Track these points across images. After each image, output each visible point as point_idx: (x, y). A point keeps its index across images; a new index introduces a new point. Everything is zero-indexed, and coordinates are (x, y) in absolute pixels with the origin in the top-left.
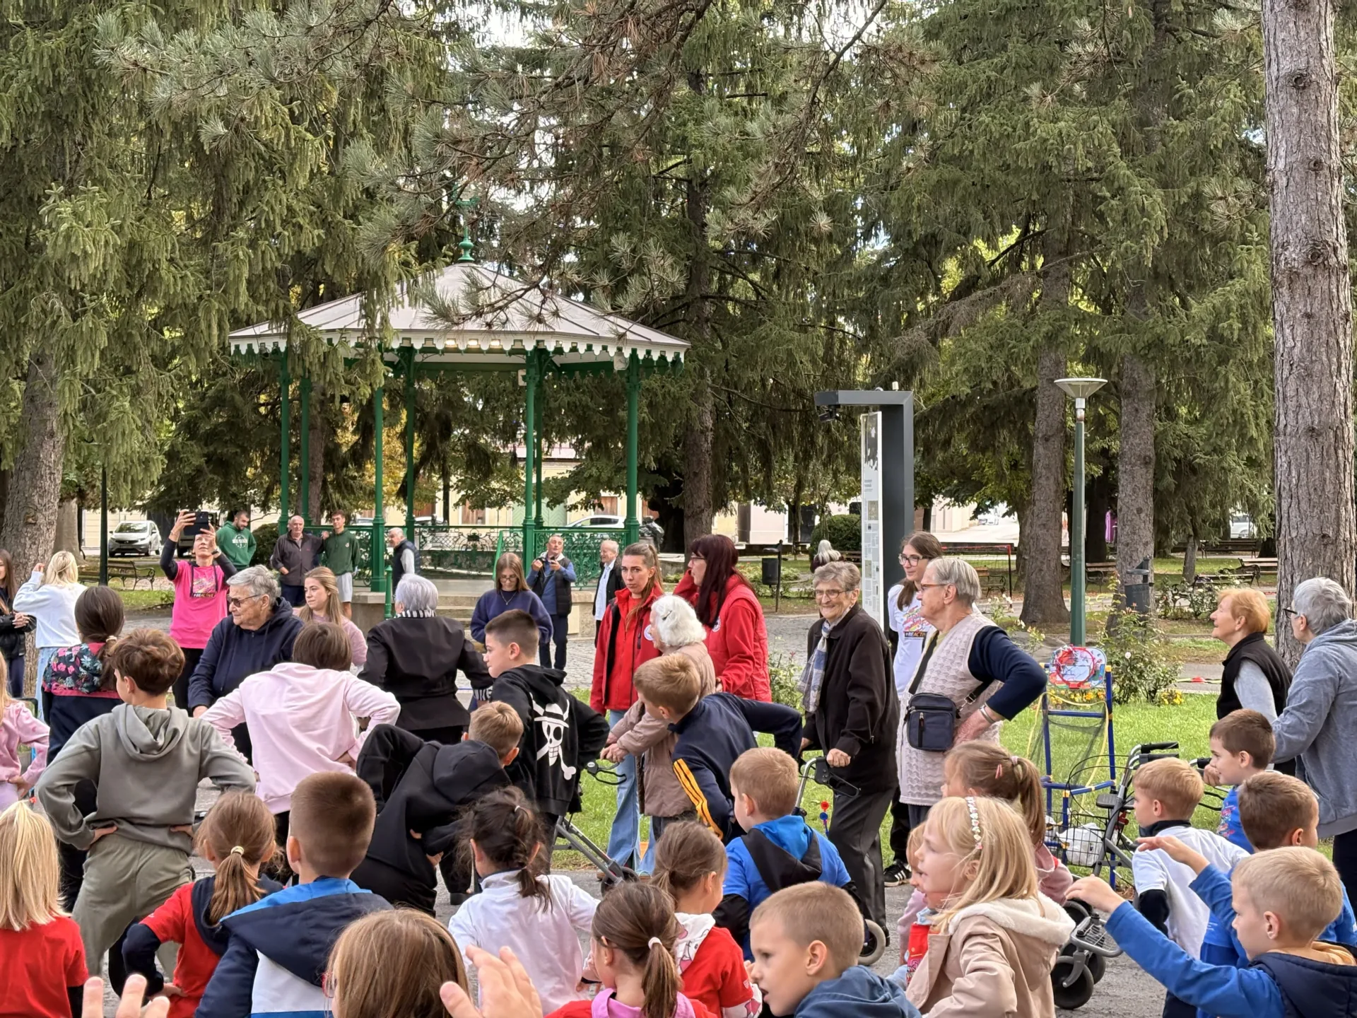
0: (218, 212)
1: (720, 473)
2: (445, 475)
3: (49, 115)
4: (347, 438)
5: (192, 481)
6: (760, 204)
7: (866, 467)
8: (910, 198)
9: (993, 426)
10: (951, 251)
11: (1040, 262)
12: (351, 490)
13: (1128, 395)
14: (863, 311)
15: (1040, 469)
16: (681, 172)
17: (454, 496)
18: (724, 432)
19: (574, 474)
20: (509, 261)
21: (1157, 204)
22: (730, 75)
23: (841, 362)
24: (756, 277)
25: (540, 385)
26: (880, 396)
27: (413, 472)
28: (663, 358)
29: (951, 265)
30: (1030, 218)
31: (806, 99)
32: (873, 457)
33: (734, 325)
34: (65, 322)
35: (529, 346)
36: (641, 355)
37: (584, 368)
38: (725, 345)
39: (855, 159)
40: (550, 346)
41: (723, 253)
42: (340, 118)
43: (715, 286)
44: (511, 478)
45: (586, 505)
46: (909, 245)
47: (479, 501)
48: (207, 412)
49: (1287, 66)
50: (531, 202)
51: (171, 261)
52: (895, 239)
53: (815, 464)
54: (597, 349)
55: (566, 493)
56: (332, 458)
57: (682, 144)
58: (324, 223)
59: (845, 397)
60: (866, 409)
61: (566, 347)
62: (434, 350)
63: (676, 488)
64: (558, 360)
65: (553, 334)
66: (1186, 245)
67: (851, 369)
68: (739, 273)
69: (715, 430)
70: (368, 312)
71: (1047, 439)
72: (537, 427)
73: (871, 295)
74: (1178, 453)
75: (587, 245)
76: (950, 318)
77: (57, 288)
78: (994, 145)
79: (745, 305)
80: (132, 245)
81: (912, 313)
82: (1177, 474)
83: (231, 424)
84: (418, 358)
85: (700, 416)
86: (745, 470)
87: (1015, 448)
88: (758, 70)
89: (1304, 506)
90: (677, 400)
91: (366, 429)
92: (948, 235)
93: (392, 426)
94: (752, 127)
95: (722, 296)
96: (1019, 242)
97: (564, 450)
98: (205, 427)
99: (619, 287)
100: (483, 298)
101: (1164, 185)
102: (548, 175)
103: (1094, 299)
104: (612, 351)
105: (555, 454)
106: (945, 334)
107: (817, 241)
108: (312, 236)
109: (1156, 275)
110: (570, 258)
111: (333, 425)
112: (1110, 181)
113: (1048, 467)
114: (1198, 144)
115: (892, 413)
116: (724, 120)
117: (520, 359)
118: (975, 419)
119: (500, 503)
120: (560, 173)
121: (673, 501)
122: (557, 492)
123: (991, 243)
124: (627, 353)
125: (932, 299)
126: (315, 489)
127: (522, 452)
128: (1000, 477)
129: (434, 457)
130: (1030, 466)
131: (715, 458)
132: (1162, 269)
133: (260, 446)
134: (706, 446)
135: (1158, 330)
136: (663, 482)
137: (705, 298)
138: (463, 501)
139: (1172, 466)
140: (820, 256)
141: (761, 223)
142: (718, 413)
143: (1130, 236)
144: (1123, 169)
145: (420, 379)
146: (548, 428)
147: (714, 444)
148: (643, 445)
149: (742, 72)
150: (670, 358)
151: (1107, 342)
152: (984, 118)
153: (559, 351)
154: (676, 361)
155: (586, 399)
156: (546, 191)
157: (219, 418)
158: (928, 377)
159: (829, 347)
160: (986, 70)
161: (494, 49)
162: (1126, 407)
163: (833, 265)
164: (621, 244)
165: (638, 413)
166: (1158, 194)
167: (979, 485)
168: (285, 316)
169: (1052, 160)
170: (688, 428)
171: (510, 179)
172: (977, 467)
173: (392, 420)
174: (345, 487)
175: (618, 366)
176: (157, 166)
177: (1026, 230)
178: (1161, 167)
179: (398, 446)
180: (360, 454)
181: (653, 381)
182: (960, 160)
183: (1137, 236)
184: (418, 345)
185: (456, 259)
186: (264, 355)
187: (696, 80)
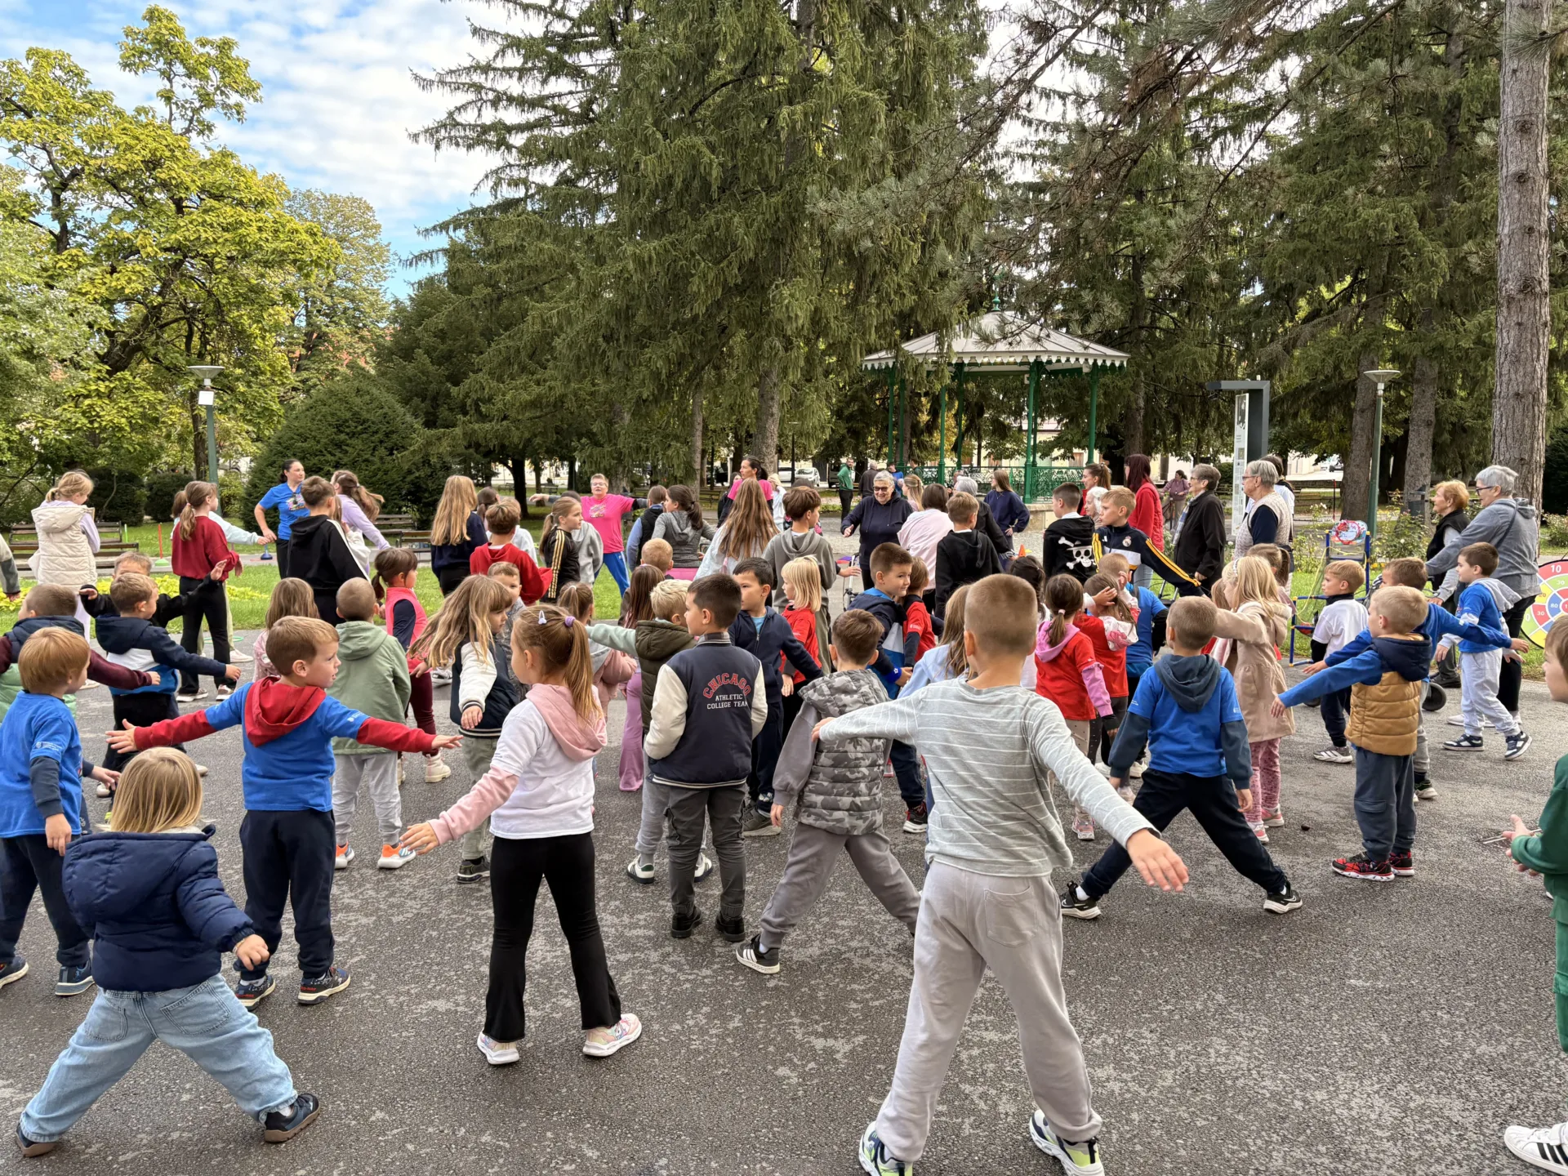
0: (858, 288)
1: (1148, 435)
2: (979, 439)
3: (773, 239)
4: (924, 418)
5: (839, 443)
6: (1176, 268)
7: (1237, 427)
8: (1275, 262)
9: (1327, 404)
10: (1302, 294)
11: (1364, 299)
12: (925, 448)
13: (1418, 381)
14: (1243, 334)
15: (1357, 430)
16: (1129, 251)
17: (984, 452)
18: (1151, 411)
19: (1057, 439)
20: (1021, 310)
21: (1442, 257)
22: (1161, 190)
23: (1228, 365)
24: (1175, 315)
25: (1038, 383)
26: (1249, 384)
27: (961, 437)
28: (1113, 364)
29: (1302, 302)
30: (1360, 270)
31: (1204, 204)
32: (1242, 421)
33: (1159, 344)
34: (781, 353)
35: (1032, 359)
36: (1100, 363)
37: (1064, 372)
38: (1153, 356)
39: (1242, 238)
40: (1044, 359)
41: (1154, 300)
42: (926, 232)
43: (1148, 321)
44: (1018, 441)
45: (1064, 457)
46: (1274, 291)
47: (999, 455)
48: (848, 404)
49: (1513, 168)
50: (1035, 274)
51: (836, 318)
52: (1266, 287)
53: (1209, 430)
54: (1073, 360)
55: (1051, 450)
56: (916, 430)
57: (1130, 234)
58: (917, 292)
59: (1226, 385)
60: (1239, 392)
61: (1054, 359)
62: (976, 364)
63: (1120, 444)
64: (1049, 368)
65: (1046, 352)
66: (1464, 284)
67: (1234, 370)
68: (1163, 313)
69: (1146, 409)
70: (940, 342)
71: (1363, 411)
72: (1035, 411)
73: (1248, 324)
74: (1454, 419)
75: (1071, 298)
76: (1298, 336)
77: (777, 335)
78: (1333, 225)
79: (1166, 331)
80: (816, 309)
81: (1274, 334)
82: (1452, 433)
83: (861, 411)
84: (966, 369)
85: (1136, 400)
86: (1164, 433)
87: (1341, 417)
88: (1180, 185)
89: (1510, 441)
90: (1121, 390)
91: (935, 413)
92: (1300, 284)
93: (949, 410)
94: (1171, 222)
95: (1152, 327)
96: (1351, 286)
97: (1051, 424)
98: (846, 413)
99: (1086, 321)
100: (1008, 329)
101: (1449, 246)
102: (1046, 257)
103: (1400, 321)
104: (1082, 361)
105: (1046, 426)
106: (1294, 346)
107: (1214, 291)
108: (911, 299)
109: (1442, 304)
110: (1059, 307)
111: (916, 410)
112: (1410, 244)
113: (1362, 429)
114: (1474, 218)
115: (1256, 395)
116: (1154, 220)
117: (1026, 368)
118: (1314, 400)
119: (1010, 457)
120: (1053, 256)
121: (1117, 452)
122: (1046, 450)
123: (1330, 288)
124: (1091, 362)
125: (1288, 324)
126: (906, 447)
127: (1025, 427)
128: (1331, 436)
129: (973, 429)
130: (1351, 428)
131: (1145, 426)
132: (1446, 299)
133: (876, 423)
134: (1140, 418)
135: (1440, 339)
136: (1113, 442)
137: (1141, 328)
138: (989, 455)
139: (1449, 427)
140: (1216, 299)
141: (1176, 280)
142: (1148, 400)
143: (1423, 279)
144: (1420, 237)
145: (967, 382)
146: (1041, 411)
147: (1145, 417)
148: (1099, 419)
149: (1169, 188)
150: (1117, 364)
151: (1406, 347)
152: (1326, 208)
153: (1049, 362)
154: (1121, 366)
155: (1065, 391)
156: (1044, 267)
157: (855, 407)
158: (1285, 373)
159: (1220, 356)
160: (1329, 177)
161: (1016, 184)
162: (1416, 390)
163: (1224, 306)
164: (1087, 296)
165: (1097, 398)
166: (1444, 252)
167: (1318, 442)
168: (894, 346)
169: (1371, 233)
170: (1128, 407)
171: (1024, 262)
172: (1317, 430)
173: (950, 407)
174: (922, 446)
175: (1086, 370)
176: (826, 264)
177: (1355, 278)
178: (1447, 234)
179: (952, 422)
180: (931, 427)
181: (1106, 379)
182: (1309, 236)
183: (1427, 279)
184: (966, 361)
185: (989, 310)
186: (880, 370)
187: (1140, 195)
